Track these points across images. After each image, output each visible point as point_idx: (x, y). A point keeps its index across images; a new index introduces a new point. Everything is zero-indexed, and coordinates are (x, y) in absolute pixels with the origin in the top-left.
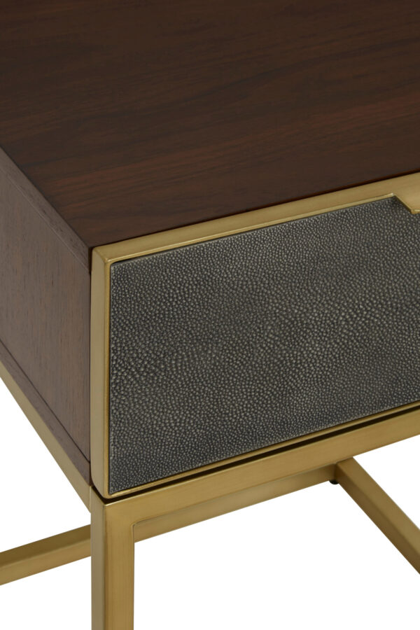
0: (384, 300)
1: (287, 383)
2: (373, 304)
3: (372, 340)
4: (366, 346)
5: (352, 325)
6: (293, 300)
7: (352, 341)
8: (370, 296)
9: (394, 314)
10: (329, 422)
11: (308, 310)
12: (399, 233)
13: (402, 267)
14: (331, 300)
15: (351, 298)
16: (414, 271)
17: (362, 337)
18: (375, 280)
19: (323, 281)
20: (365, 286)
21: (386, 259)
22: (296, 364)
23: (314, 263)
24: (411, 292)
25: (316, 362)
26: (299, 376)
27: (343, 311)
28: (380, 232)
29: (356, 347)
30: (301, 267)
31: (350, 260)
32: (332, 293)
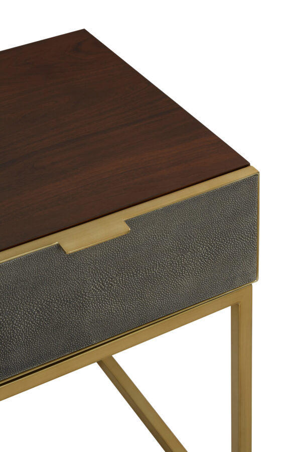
0: (59, 298)
1: (7, 348)
2: (52, 300)
3: (54, 319)
4: (51, 323)
5: (41, 313)
6: (5, 305)
7: (43, 321)
8: (51, 297)
9: (65, 304)
10: (34, 365)
11: (14, 308)
12: (64, 262)
13: (68, 279)
14: (27, 301)
15: (39, 299)
16: (75, 280)
17: (48, 319)
18: (52, 288)
19: (22, 292)
20: (47, 292)
21: (58, 276)
22: (11, 337)
23: (15, 284)
24: (75, 291)
25: (22, 334)
26: (13, 343)
27: (35, 306)
28: (52, 263)
29: (45, 324)
30: (8, 287)
31: (36, 280)
32: (27, 298)
